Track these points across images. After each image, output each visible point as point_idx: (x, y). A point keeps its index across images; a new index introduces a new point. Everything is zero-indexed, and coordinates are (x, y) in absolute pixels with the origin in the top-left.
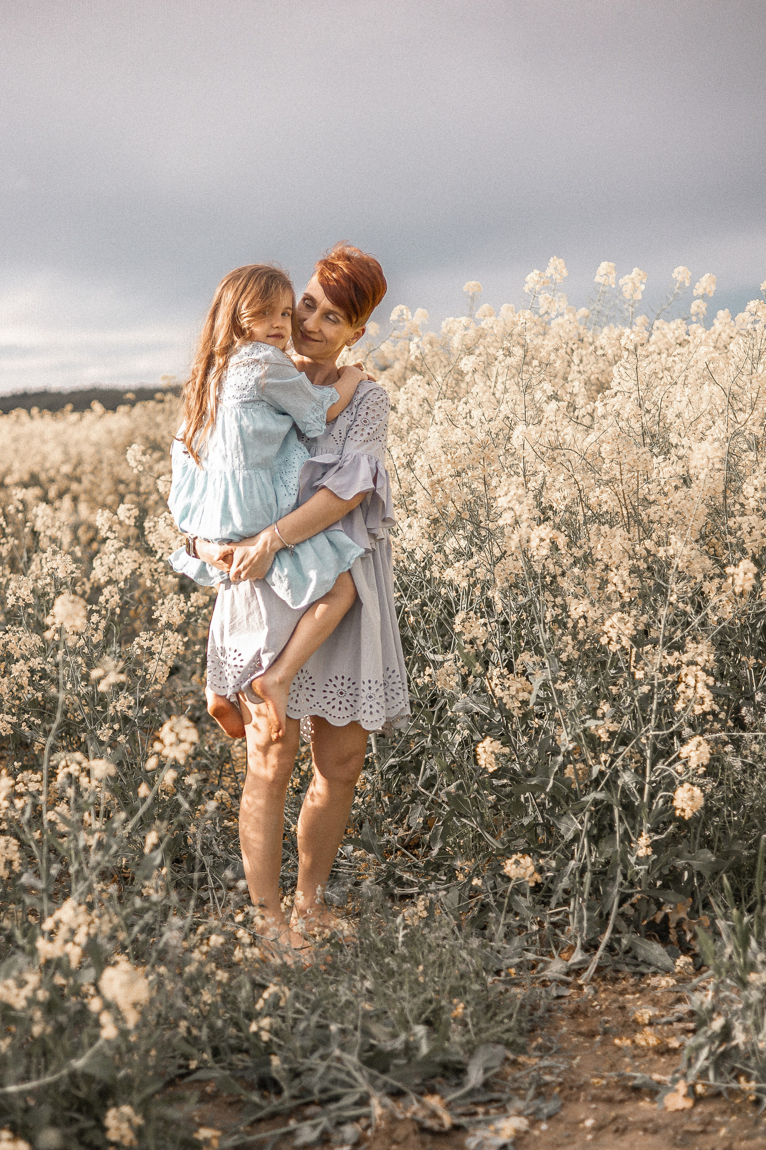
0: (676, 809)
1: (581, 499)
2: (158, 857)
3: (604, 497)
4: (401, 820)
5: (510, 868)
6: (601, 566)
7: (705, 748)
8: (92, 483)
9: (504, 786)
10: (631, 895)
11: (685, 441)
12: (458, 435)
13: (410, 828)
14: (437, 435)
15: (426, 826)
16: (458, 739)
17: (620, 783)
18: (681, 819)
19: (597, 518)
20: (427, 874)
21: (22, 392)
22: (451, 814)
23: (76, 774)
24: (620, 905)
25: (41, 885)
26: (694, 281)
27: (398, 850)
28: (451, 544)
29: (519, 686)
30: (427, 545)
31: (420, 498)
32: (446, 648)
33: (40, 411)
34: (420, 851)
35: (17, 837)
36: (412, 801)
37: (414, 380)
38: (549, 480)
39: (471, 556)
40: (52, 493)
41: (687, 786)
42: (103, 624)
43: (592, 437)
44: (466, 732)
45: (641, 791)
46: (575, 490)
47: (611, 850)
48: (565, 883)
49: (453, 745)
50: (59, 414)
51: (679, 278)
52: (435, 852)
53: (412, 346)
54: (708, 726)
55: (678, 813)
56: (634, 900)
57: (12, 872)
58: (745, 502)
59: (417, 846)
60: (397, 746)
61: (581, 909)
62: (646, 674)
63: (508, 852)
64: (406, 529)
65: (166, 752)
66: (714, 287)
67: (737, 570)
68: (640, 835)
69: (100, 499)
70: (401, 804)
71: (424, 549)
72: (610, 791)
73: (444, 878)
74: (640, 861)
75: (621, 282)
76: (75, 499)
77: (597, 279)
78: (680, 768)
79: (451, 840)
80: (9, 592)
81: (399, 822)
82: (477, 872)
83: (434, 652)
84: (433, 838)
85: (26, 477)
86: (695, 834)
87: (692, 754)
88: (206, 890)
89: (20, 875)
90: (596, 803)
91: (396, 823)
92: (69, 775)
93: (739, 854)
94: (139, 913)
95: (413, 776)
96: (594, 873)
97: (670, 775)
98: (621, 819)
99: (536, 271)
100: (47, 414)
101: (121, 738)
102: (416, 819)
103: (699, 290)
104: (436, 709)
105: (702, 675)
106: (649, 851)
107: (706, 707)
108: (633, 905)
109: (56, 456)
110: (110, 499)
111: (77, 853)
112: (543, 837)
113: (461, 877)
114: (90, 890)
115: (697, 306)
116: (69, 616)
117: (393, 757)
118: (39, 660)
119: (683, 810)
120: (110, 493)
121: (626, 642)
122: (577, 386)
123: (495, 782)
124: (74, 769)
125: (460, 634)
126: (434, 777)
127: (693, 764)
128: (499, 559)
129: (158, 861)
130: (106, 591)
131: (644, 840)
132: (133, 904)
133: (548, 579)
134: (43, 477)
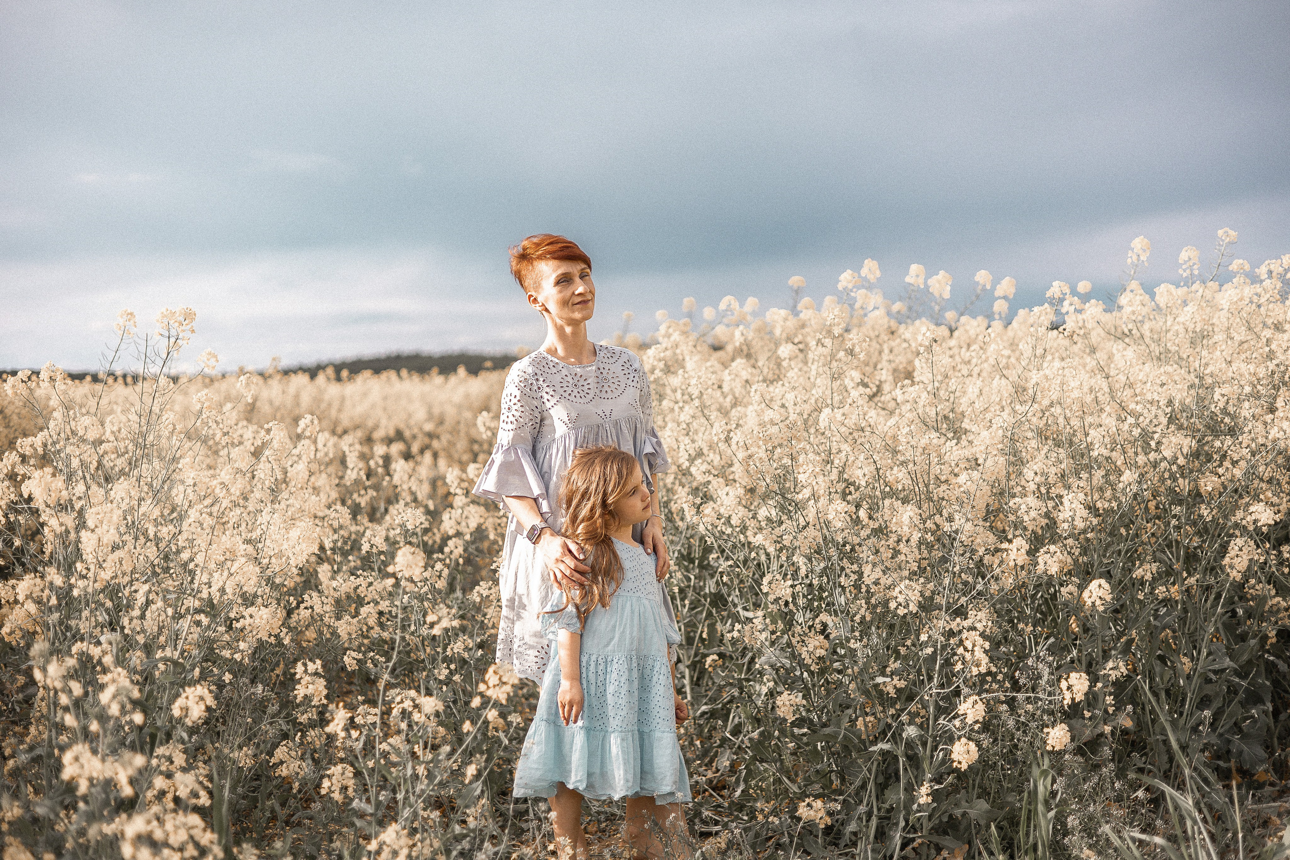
0: (953, 761)
1: (878, 475)
2: (478, 787)
3: (901, 475)
4: (711, 762)
5: (803, 811)
6: (894, 538)
7: (981, 707)
8: (449, 442)
9: (804, 735)
10: (913, 840)
11: (974, 428)
12: (769, 415)
13: (718, 771)
14: (754, 414)
15: (733, 769)
16: (765, 690)
17: (904, 735)
18: (957, 770)
19: (893, 494)
20: (731, 814)
21: (395, 354)
22: (754, 758)
23: (410, 709)
24: (902, 849)
25: (370, 809)
26: (996, 281)
27: (705, 791)
28: (763, 513)
29: (817, 643)
30: (742, 512)
31: (738, 470)
32: (757, 606)
33: (409, 372)
34: (725, 792)
35: (352, 765)
36: (720, 746)
37: (740, 362)
38: (851, 459)
39: (781, 523)
40: (415, 449)
41: (964, 740)
42: (446, 572)
43: (892, 421)
44: (771, 684)
45: (924, 744)
46: (873, 468)
47: (895, 797)
48: (852, 827)
49: (759, 695)
50: (427, 377)
51: (981, 282)
52: (738, 793)
53: (737, 333)
54: (987, 687)
55: (955, 764)
56: (915, 844)
57: (346, 797)
58: (1027, 485)
59: (724, 788)
60: (710, 694)
61: (866, 851)
62: (930, 637)
63: (803, 796)
64: (724, 497)
65: (489, 693)
66: (1013, 290)
67: (1011, 546)
68: (922, 785)
69: (456, 456)
70: (711, 748)
71: (740, 515)
72: (896, 743)
73: (746, 818)
74: (921, 808)
75: (930, 282)
76: (435, 456)
77: (908, 279)
78: (957, 722)
79: (753, 782)
80: (364, 539)
81: (709, 765)
82: (775, 812)
83: (745, 609)
84: (737, 782)
85: (392, 433)
86: (974, 785)
87: (969, 712)
88: (527, 821)
89: (352, 800)
90: (883, 753)
91: (706, 765)
92: (404, 712)
93: (1012, 804)
94: (458, 839)
95: (720, 722)
96: (880, 818)
97: (950, 730)
98: (905, 769)
99: (849, 271)
100: (416, 377)
101: (457, 678)
102: (724, 762)
103: (999, 292)
104: (746, 660)
105: (980, 641)
106: (930, 799)
107: (983, 669)
108: (913, 849)
109: (420, 414)
110: (465, 457)
111: (405, 780)
112: (836, 783)
113: (760, 817)
114: (415, 814)
115: (1000, 306)
116: (409, 566)
117: (706, 704)
118: (387, 603)
119: (960, 763)
120: (465, 452)
121: (913, 608)
122: (885, 375)
123: (796, 730)
124: (408, 704)
125: (767, 594)
126: (740, 724)
127: (969, 720)
128: (804, 527)
129: (478, 792)
130: (451, 543)
131: (924, 790)
132: (453, 831)
133: (848, 547)
134: (407, 434)
